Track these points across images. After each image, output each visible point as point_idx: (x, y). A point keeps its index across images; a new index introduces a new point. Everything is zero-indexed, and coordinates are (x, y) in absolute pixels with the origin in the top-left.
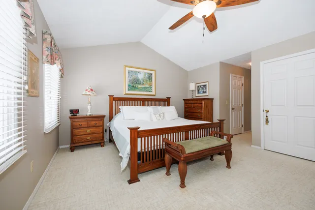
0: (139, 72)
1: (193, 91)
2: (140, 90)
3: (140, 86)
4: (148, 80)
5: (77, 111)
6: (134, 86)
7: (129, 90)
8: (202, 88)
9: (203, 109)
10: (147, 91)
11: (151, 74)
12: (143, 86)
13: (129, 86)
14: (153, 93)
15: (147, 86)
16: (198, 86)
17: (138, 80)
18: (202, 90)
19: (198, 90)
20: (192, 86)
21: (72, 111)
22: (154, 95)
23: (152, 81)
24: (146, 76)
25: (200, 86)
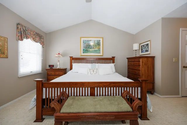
0: (90, 40)
1: (136, 50)
2: (91, 52)
3: (91, 50)
4: (97, 45)
5: (53, 66)
6: (87, 50)
7: (83, 53)
8: (145, 47)
9: (141, 67)
10: (96, 53)
11: (100, 41)
12: (93, 50)
13: (84, 50)
14: (101, 54)
15: (96, 49)
16: (142, 46)
17: (90, 45)
18: (145, 49)
19: (142, 49)
20: (136, 47)
21: (50, 66)
22: (102, 56)
23: (100, 46)
24: (96, 42)
25: (143, 46)
